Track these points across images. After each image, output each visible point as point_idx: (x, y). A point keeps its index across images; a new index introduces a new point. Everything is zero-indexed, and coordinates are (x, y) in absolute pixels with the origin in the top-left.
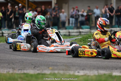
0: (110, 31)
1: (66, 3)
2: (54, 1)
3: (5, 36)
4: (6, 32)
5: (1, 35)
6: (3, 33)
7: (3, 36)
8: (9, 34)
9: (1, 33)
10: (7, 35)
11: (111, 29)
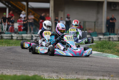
0: (108, 38)
1: (62, 11)
2: (52, 8)
3: (14, 39)
4: (15, 35)
5: (11, 38)
6: (12, 36)
7: (12, 39)
8: (17, 37)
9: (11, 36)
10: (16, 38)
11: (109, 36)
